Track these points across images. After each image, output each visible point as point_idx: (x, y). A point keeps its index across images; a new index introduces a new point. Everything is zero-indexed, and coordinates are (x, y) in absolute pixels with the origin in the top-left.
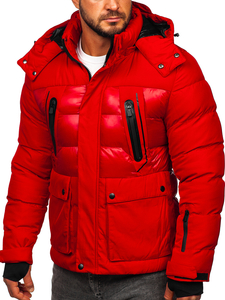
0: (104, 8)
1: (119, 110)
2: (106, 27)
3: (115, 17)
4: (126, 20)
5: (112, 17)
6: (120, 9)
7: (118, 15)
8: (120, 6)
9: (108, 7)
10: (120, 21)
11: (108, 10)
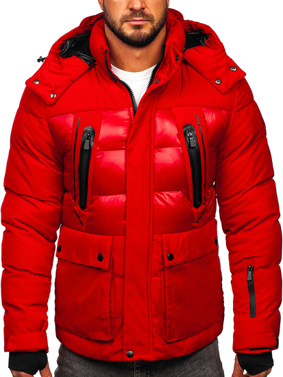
0: (127, 7)
1: (178, 141)
2: (128, 31)
3: (140, 18)
4: (155, 24)
5: (136, 19)
6: (146, 9)
7: (143, 16)
8: (146, 7)
9: (131, 6)
10: (147, 24)
11: (131, 9)
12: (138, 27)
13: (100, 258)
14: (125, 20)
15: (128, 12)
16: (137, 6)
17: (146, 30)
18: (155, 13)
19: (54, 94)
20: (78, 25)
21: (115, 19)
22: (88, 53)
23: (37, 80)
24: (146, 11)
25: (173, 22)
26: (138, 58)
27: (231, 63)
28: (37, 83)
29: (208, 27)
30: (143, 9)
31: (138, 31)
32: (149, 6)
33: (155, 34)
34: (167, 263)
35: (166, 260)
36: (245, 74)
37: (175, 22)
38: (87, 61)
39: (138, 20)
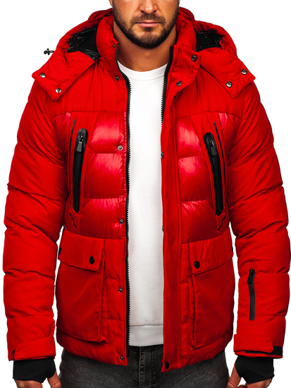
0: (138, 9)
2: (139, 33)
3: (150, 21)
4: (166, 26)
5: (148, 21)
6: (158, 12)
7: (154, 19)
8: (158, 8)
9: (142, 9)
10: (157, 26)
11: (142, 12)
12: (149, 29)
13: (92, 261)
14: (135, 21)
15: (138, 14)
16: (149, 8)
17: (157, 33)
18: (167, 14)
19: (59, 89)
20: (86, 19)
21: (125, 20)
22: (95, 48)
23: (43, 74)
24: (158, 13)
25: (184, 24)
26: (148, 58)
27: (241, 66)
28: (43, 77)
29: (221, 29)
30: (155, 11)
31: (148, 33)
32: (161, 8)
33: (165, 35)
34: (194, 270)
35: (193, 267)
36: (254, 78)
37: (186, 24)
38: (92, 56)
39: (149, 23)
